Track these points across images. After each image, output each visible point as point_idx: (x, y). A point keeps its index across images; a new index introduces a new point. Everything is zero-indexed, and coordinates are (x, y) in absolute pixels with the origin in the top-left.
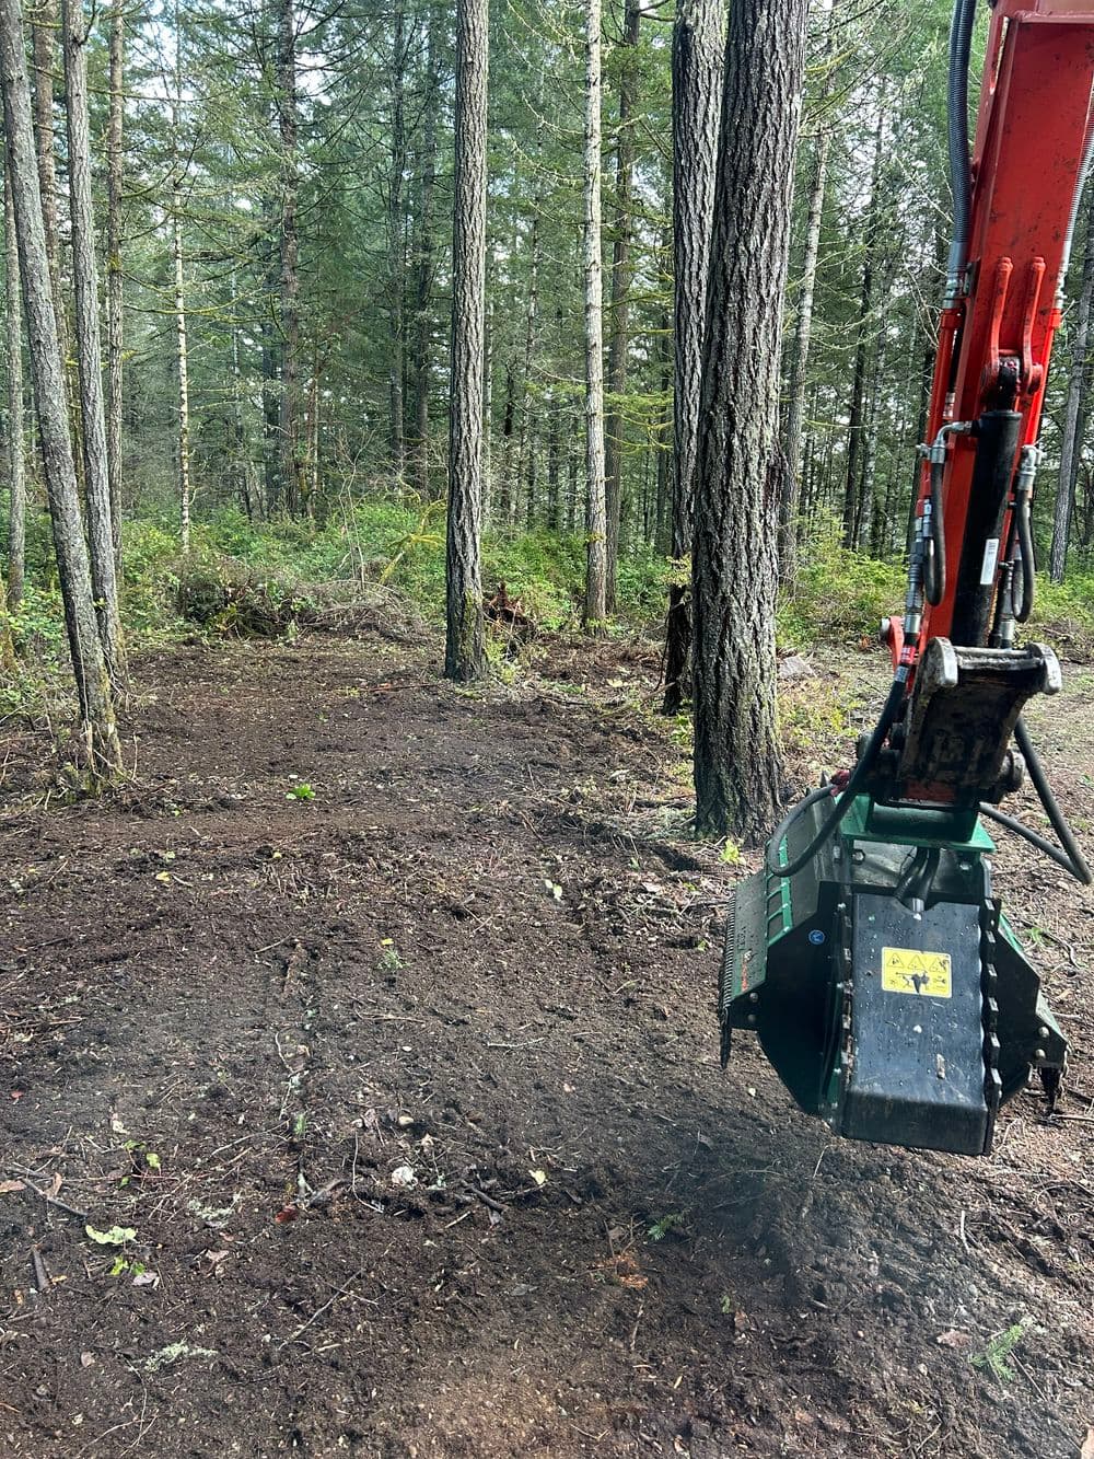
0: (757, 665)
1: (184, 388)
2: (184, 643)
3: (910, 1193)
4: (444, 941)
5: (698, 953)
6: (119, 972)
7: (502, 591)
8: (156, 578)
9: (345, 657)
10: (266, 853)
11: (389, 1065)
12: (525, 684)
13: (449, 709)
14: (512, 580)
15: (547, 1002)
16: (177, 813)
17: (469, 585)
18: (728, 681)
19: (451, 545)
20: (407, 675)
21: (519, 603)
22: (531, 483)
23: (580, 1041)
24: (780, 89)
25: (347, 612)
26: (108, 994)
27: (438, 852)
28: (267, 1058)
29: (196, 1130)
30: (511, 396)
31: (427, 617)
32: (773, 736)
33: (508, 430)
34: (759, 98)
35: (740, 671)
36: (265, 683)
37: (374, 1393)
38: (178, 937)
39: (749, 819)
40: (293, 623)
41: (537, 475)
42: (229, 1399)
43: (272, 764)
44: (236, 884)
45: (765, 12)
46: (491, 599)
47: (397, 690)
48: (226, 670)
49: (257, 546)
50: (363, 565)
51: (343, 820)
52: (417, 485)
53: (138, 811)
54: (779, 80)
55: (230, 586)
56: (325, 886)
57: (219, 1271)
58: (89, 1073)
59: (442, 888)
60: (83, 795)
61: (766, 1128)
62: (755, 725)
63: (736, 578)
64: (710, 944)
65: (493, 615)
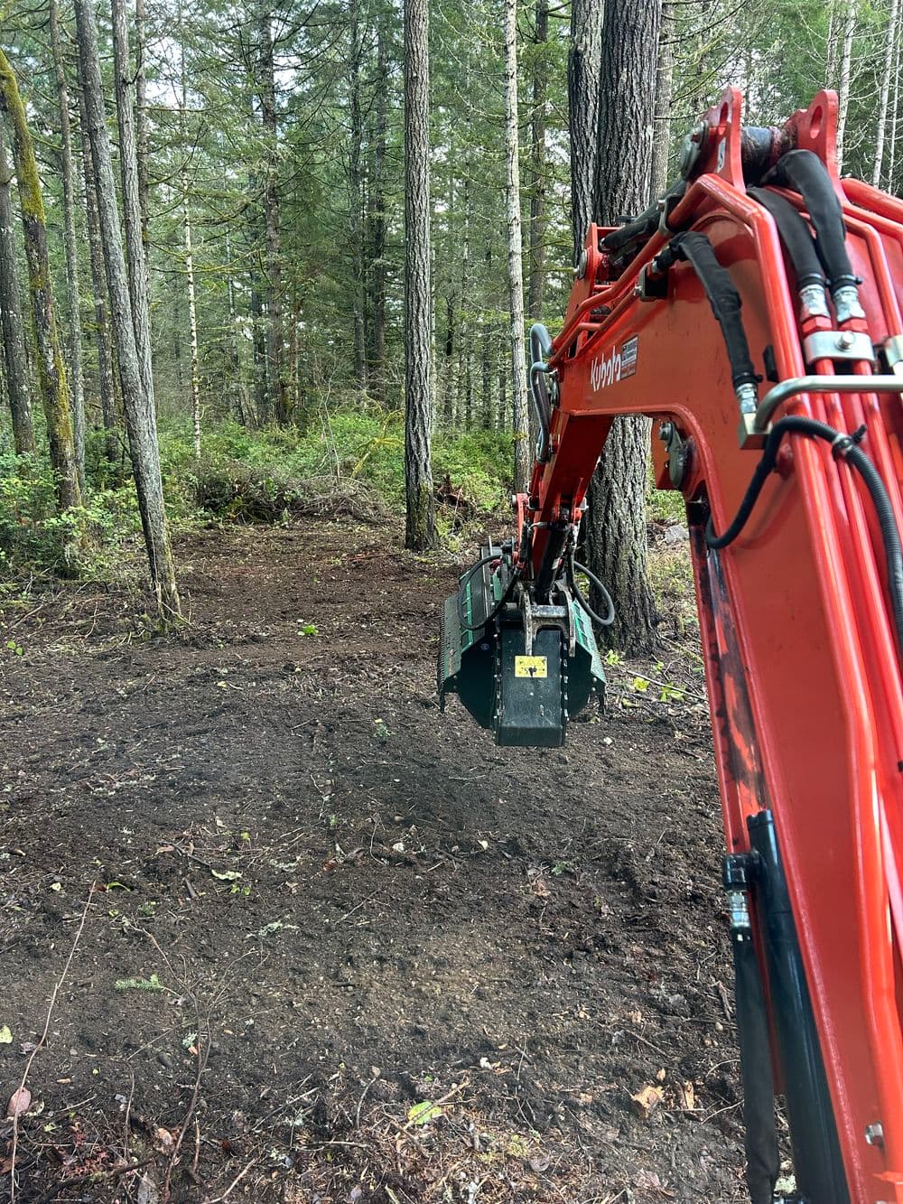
0: (632, 529)
1: (194, 328)
2: (206, 528)
3: (716, 851)
4: (417, 721)
5: (590, 724)
6: (204, 741)
7: (447, 481)
8: (180, 478)
9: (328, 536)
10: (290, 668)
11: (386, 789)
12: (467, 552)
13: (410, 572)
14: (455, 472)
15: (488, 756)
16: (222, 646)
17: (422, 477)
18: (612, 540)
19: (408, 446)
20: (377, 548)
21: (461, 490)
22: (469, 393)
23: (509, 776)
24: (637, 123)
25: (327, 500)
26: (199, 753)
27: (409, 666)
28: (308, 787)
29: (267, 825)
30: (451, 323)
31: (389, 503)
32: (645, 578)
33: (449, 352)
34: (623, 130)
35: (620, 533)
36: (270, 556)
37: (392, 941)
38: (239, 720)
39: (628, 638)
40: (286, 510)
41: (473, 386)
42: (309, 946)
43: (284, 613)
44: (272, 688)
45: (625, 70)
46: (439, 487)
47: (369, 558)
48: (238, 547)
49: (255, 450)
50: (338, 463)
51: (341, 647)
52: (377, 398)
53: (195, 645)
54: (636, 116)
55: (237, 483)
56: (333, 689)
57: (294, 891)
58: (198, 794)
59: (413, 688)
60: (156, 634)
61: (629, 820)
62: (632, 571)
63: (615, 466)
64: (599, 720)
65: (440, 499)
